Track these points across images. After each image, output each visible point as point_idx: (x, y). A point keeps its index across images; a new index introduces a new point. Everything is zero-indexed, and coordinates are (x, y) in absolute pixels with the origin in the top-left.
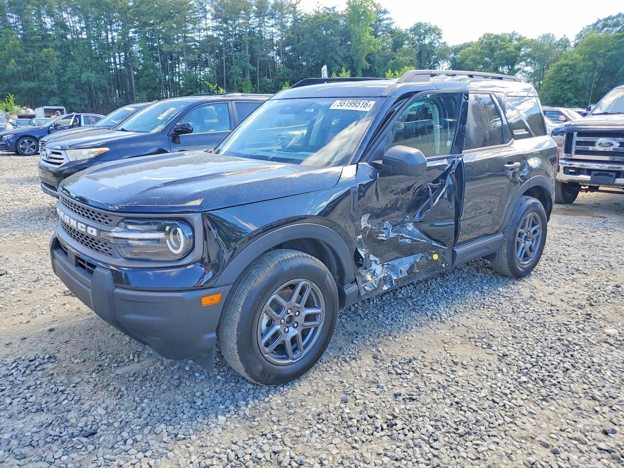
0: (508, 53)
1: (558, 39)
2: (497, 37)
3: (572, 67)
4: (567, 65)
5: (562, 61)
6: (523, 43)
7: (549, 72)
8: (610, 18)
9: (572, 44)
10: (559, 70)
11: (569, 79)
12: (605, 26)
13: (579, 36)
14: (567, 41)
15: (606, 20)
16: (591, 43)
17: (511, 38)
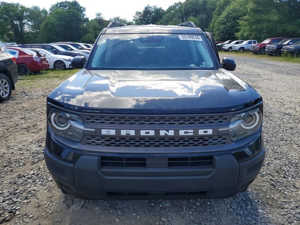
0: (17, 14)
1: (41, 10)
2: (9, 4)
3: (53, 24)
4: (50, 23)
5: (46, 21)
6: (24, 9)
7: (42, 26)
8: (62, 3)
9: (49, 13)
10: (47, 25)
11: (52, 29)
12: (61, 6)
13: (51, 9)
14: (46, 11)
15: (61, 3)
16: (57, 13)
17: (17, 6)
